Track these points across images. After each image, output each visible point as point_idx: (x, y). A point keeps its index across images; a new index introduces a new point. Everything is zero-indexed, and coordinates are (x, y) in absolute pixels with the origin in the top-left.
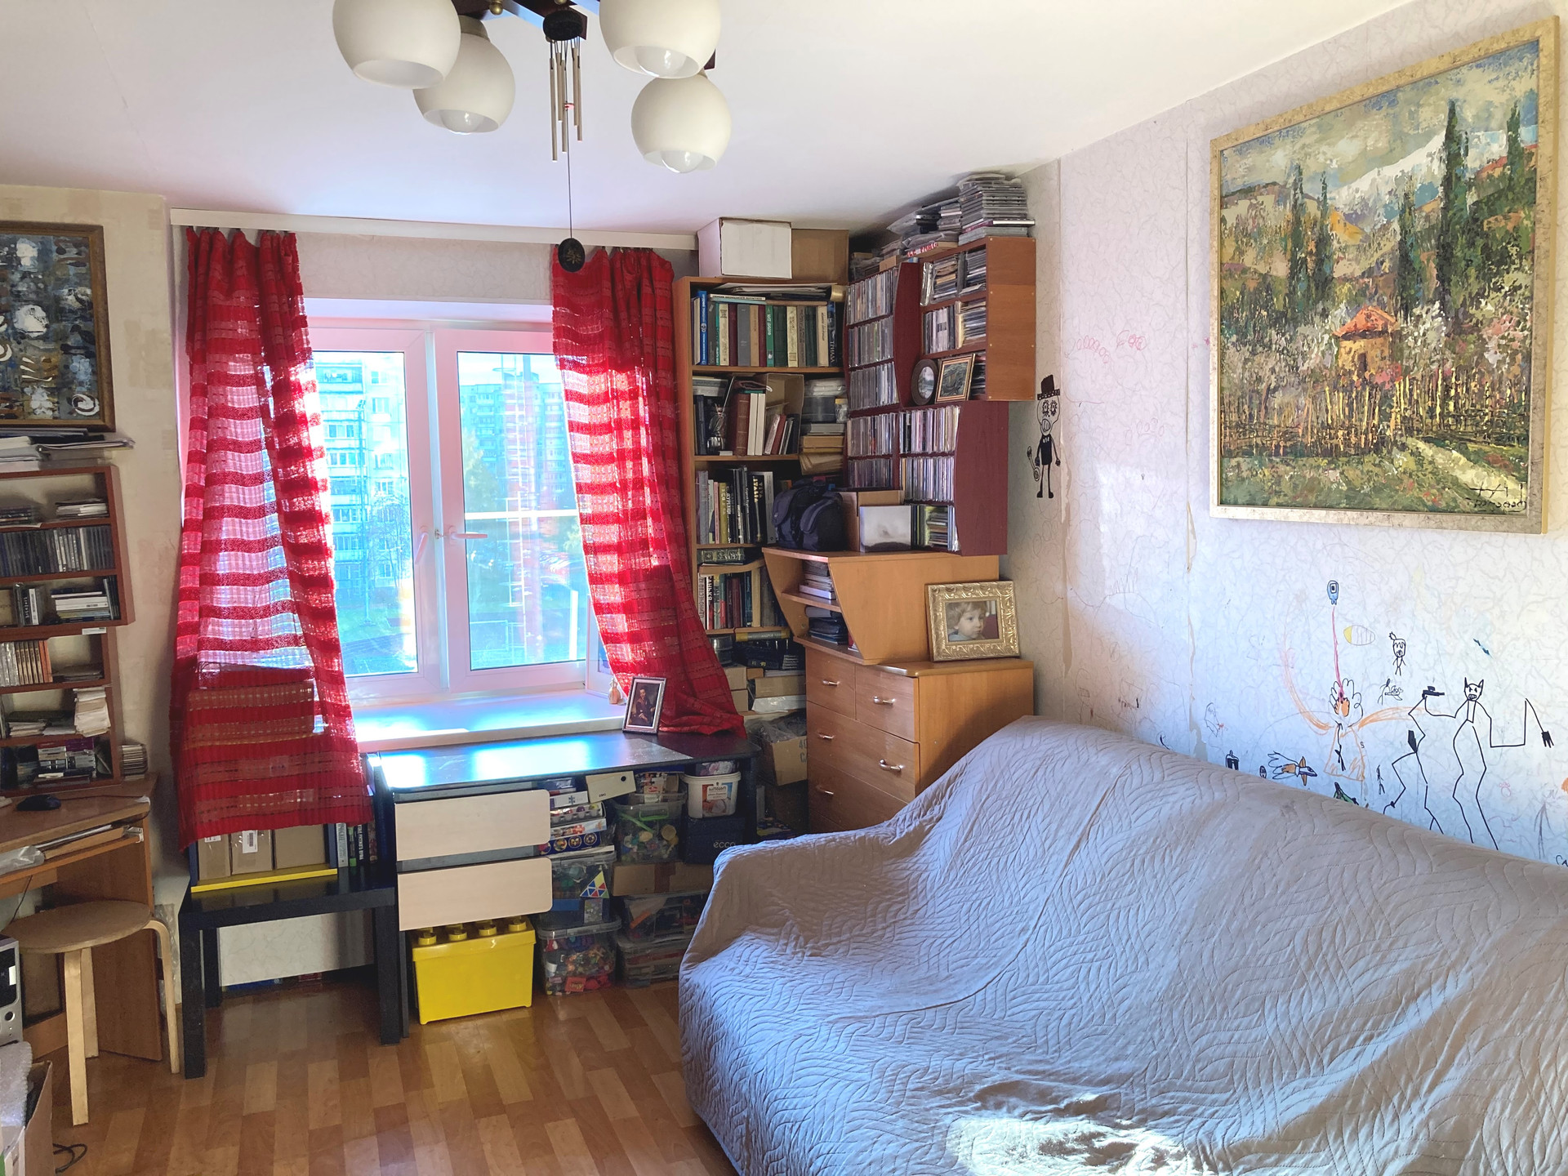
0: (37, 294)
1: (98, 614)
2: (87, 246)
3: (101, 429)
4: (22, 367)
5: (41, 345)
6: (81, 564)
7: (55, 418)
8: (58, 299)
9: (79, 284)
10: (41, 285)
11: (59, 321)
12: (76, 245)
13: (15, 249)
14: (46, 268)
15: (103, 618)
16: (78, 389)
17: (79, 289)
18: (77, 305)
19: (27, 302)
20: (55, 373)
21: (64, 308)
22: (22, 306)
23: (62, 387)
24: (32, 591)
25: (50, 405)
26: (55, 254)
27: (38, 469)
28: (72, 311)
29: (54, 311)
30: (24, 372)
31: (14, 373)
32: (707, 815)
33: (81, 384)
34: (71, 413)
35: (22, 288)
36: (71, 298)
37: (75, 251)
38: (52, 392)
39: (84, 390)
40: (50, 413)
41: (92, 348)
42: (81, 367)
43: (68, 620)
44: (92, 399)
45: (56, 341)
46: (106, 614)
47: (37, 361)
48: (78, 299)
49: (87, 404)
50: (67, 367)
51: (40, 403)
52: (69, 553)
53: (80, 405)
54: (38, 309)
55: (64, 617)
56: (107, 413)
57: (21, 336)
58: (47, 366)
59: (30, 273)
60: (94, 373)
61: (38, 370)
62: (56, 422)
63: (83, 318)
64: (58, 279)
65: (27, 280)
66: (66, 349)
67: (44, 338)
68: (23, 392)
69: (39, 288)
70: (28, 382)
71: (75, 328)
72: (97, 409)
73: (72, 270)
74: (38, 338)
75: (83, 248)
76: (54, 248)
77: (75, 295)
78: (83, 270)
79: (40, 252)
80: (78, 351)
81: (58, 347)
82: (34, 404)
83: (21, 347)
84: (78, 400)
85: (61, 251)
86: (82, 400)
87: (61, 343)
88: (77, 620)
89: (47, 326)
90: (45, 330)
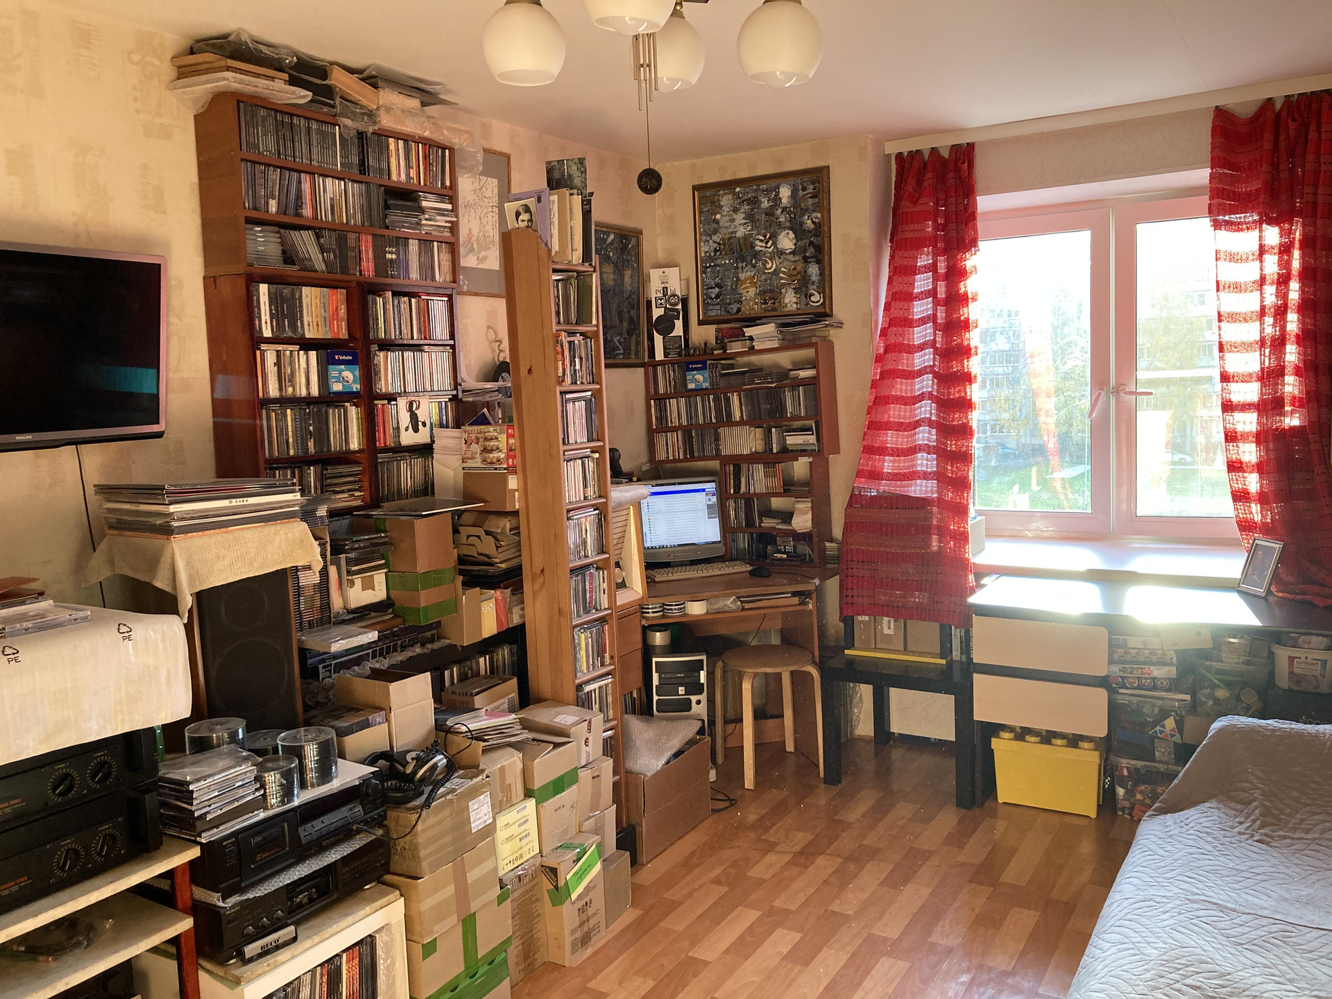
0: (790, 221)
1: (809, 448)
2: (819, 183)
3: (822, 315)
4: (781, 275)
5: (791, 258)
6: (800, 412)
7: (798, 309)
8: (802, 224)
9: (814, 211)
10: (792, 215)
11: (801, 240)
12: (812, 184)
13: (779, 192)
14: (796, 202)
15: (812, 450)
16: (811, 287)
17: (814, 215)
18: (812, 226)
19: (785, 228)
20: (799, 277)
21: (805, 230)
22: (781, 232)
23: (802, 286)
24: (773, 430)
25: (795, 300)
26: (801, 191)
27: (777, 346)
28: (809, 231)
29: (799, 232)
30: (782, 278)
31: (776, 279)
32: (1295, 688)
33: (813, 283)
34: (807, 304)
35: (782, 219)
36: (809, 222)
37: (812, 187)
38: (796, 291)
39: (815, 287)
40: (795, 306)
41: (820, 257)
42: (813, 270)
43: (792, 451)
44: (819, 293)
45: (799, 254)
46: (813, 448)
47: (790, 269)
48: (813, 222)
49: (816, 297)
50: (805, 272)
51: (790, 300)
52: (794, 403)
53: (812, 298)
54: (791, 232)
55: (790, 448)
56: (827, 302)
57: (781, 253)
58: (795, 272)
59: (787, 208)
60: (821, 274)
61: (790, 276)
62: (800, 312)
63: (816, 236)
64: (802, 209)
65: (785, 213)
66: (806, 259)
67: (793, 253)
68: (781, 293)
69: (791, 217)
70: (783, 285)
71: (811, 243)
72: (822, 301)
73: (810, 201)
74: (790, 253)
75: (817, 185)
76: (800, 187)
77: (812, 219)
78: (816, 200)
79: (792, 192)
80: (812, 260)
81: (801, 258)
82: (787, 300)
83: (781, 260)
84: (812, 295)
85: (804, 189)
86: (813, 295)
87: (802, 255)
88: (797, 451)
89: (795, 244)
90: (794, 247)
